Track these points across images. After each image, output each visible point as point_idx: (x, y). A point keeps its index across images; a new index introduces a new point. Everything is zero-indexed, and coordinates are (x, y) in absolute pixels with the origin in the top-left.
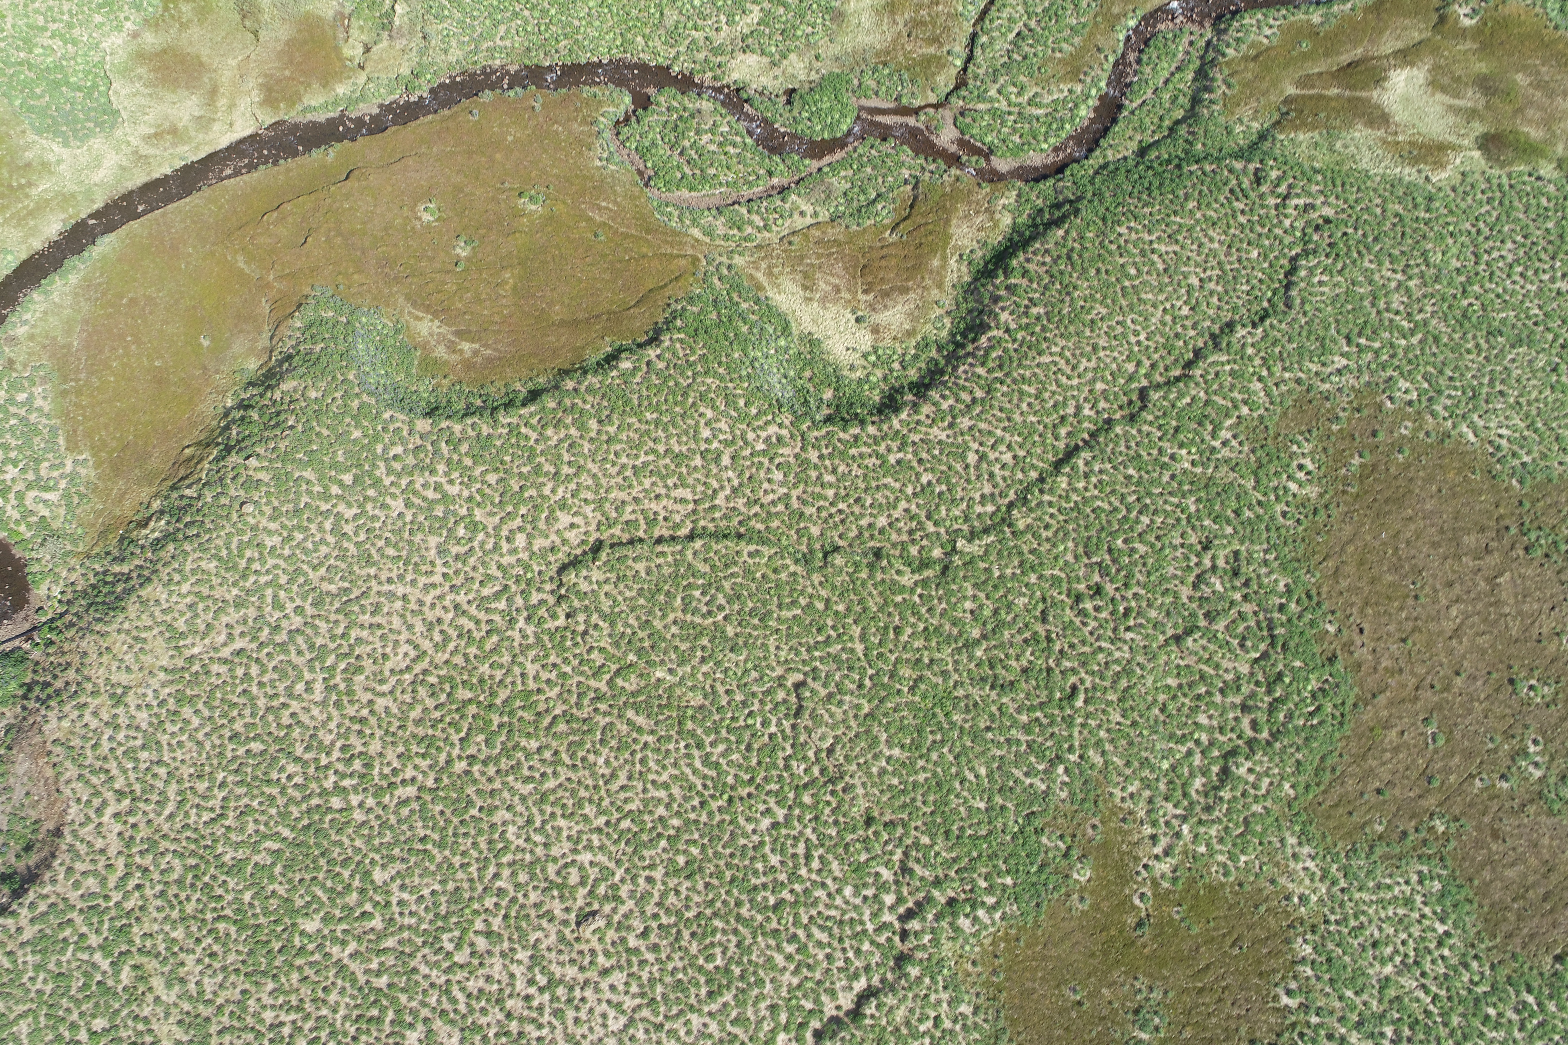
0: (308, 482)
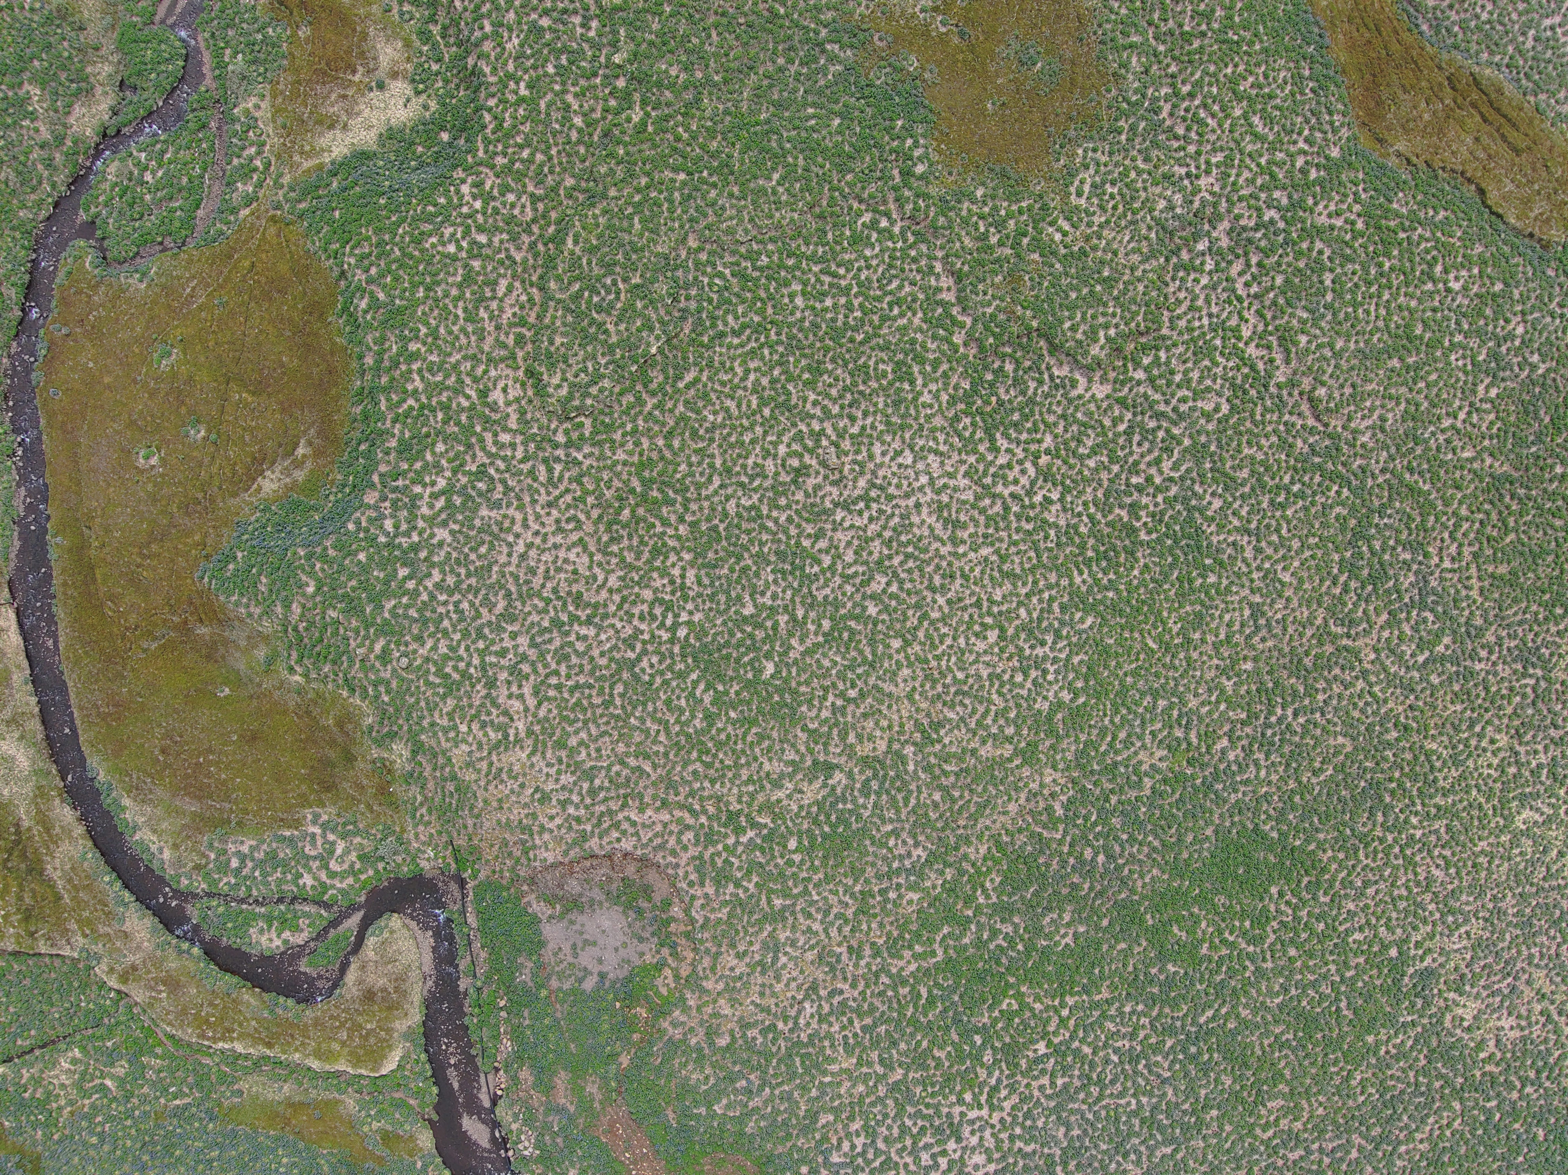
0: (396, 606)
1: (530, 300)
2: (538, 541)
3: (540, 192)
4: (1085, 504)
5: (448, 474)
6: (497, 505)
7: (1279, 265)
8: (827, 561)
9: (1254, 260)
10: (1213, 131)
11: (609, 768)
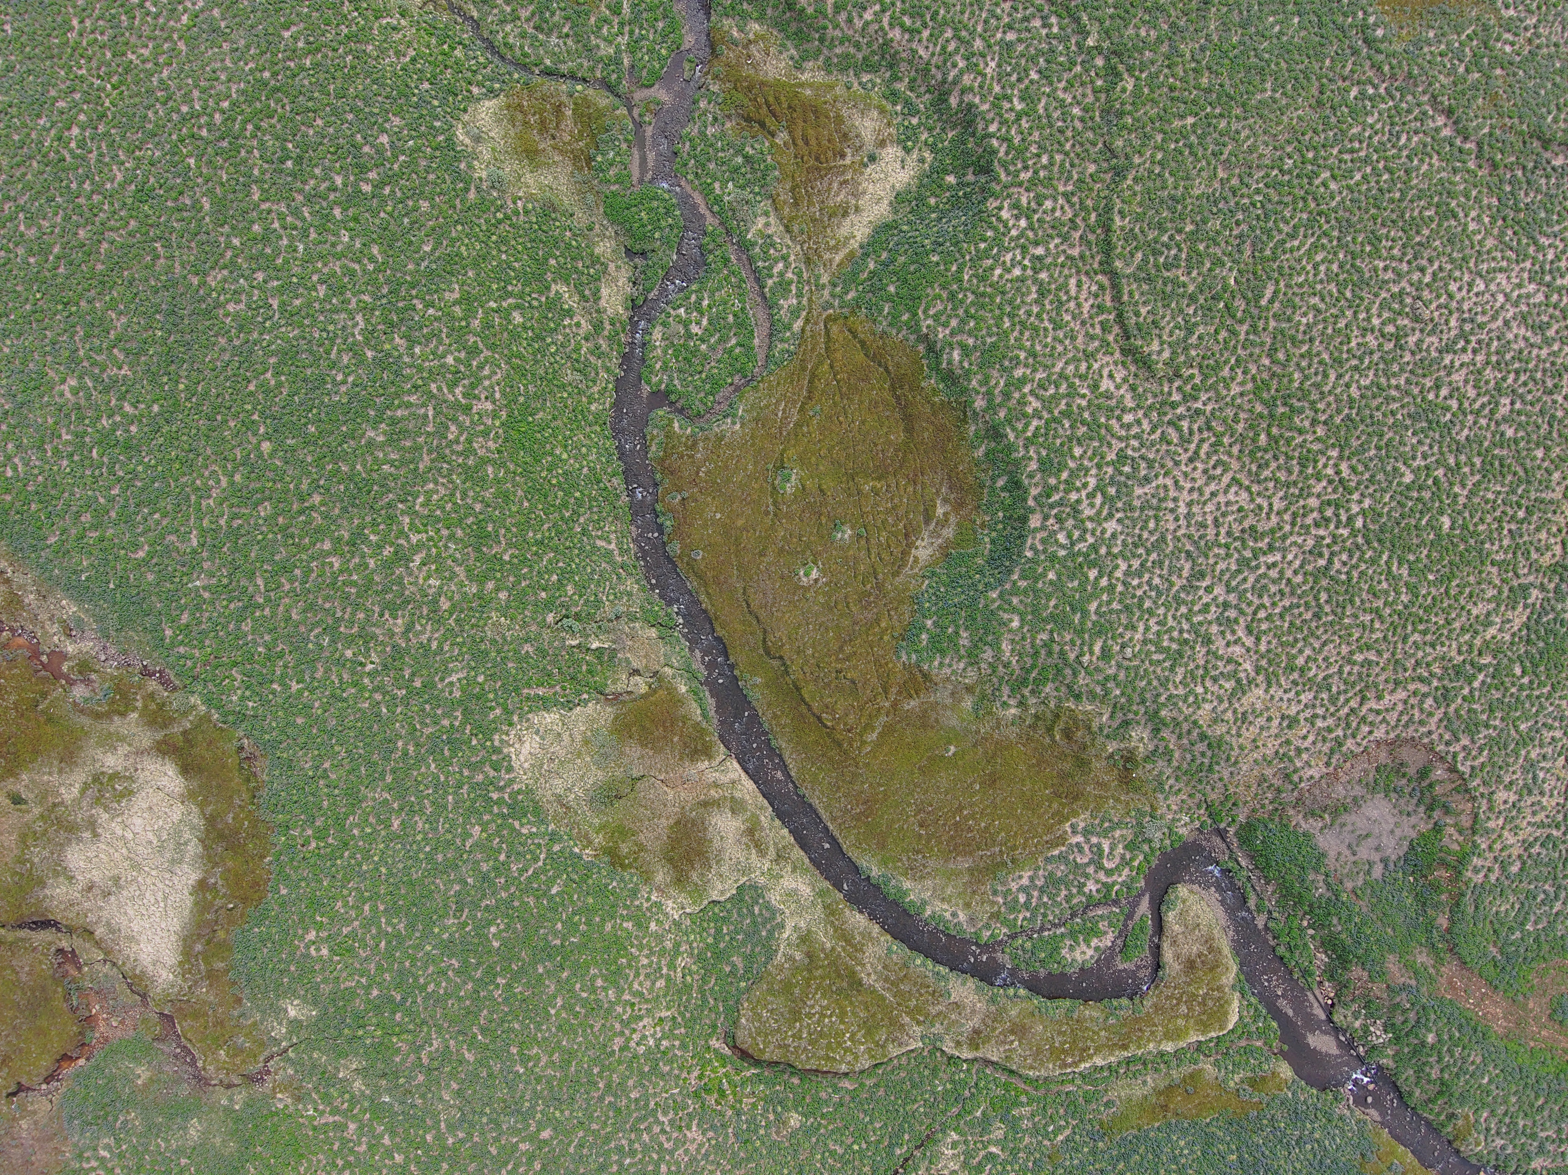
0: (1100, 606)
2: (1195, 495)
5: (1094, 471)
6: (1147, 480)
8: (1454, 404)
11: (1340, 672)
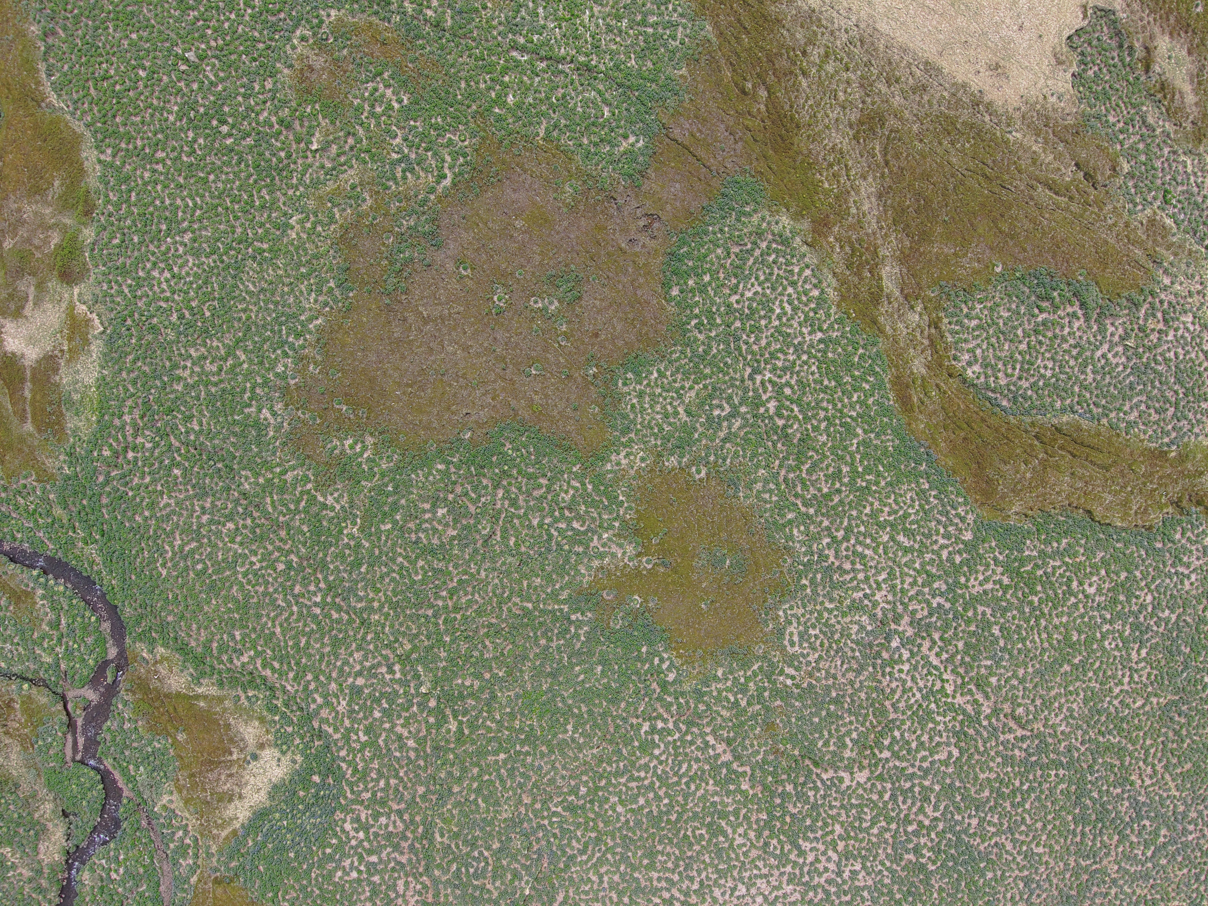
1: (425, 887)
3: (403, 806)
4: (882, 864)
7: (956, 634)
9: (936, 636)
10: (873, 559)
